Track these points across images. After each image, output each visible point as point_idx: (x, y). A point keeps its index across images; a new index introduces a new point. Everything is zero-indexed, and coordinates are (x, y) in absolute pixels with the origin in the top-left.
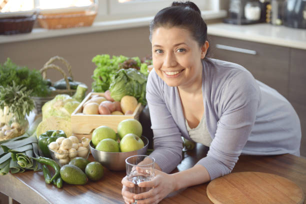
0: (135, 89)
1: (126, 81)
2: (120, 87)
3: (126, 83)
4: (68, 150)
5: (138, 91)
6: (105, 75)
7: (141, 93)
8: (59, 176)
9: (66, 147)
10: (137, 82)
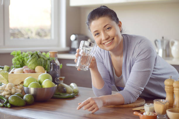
0: (43, 63)
1: (37, 58)
2: (34, 61)
3: (38, 59)
4: (10, 89)
5: (44, 64)
6: (21, 59)
7: (46, 65)
8: (8, 102)
9: (10, 88)
10: (44, 59)
